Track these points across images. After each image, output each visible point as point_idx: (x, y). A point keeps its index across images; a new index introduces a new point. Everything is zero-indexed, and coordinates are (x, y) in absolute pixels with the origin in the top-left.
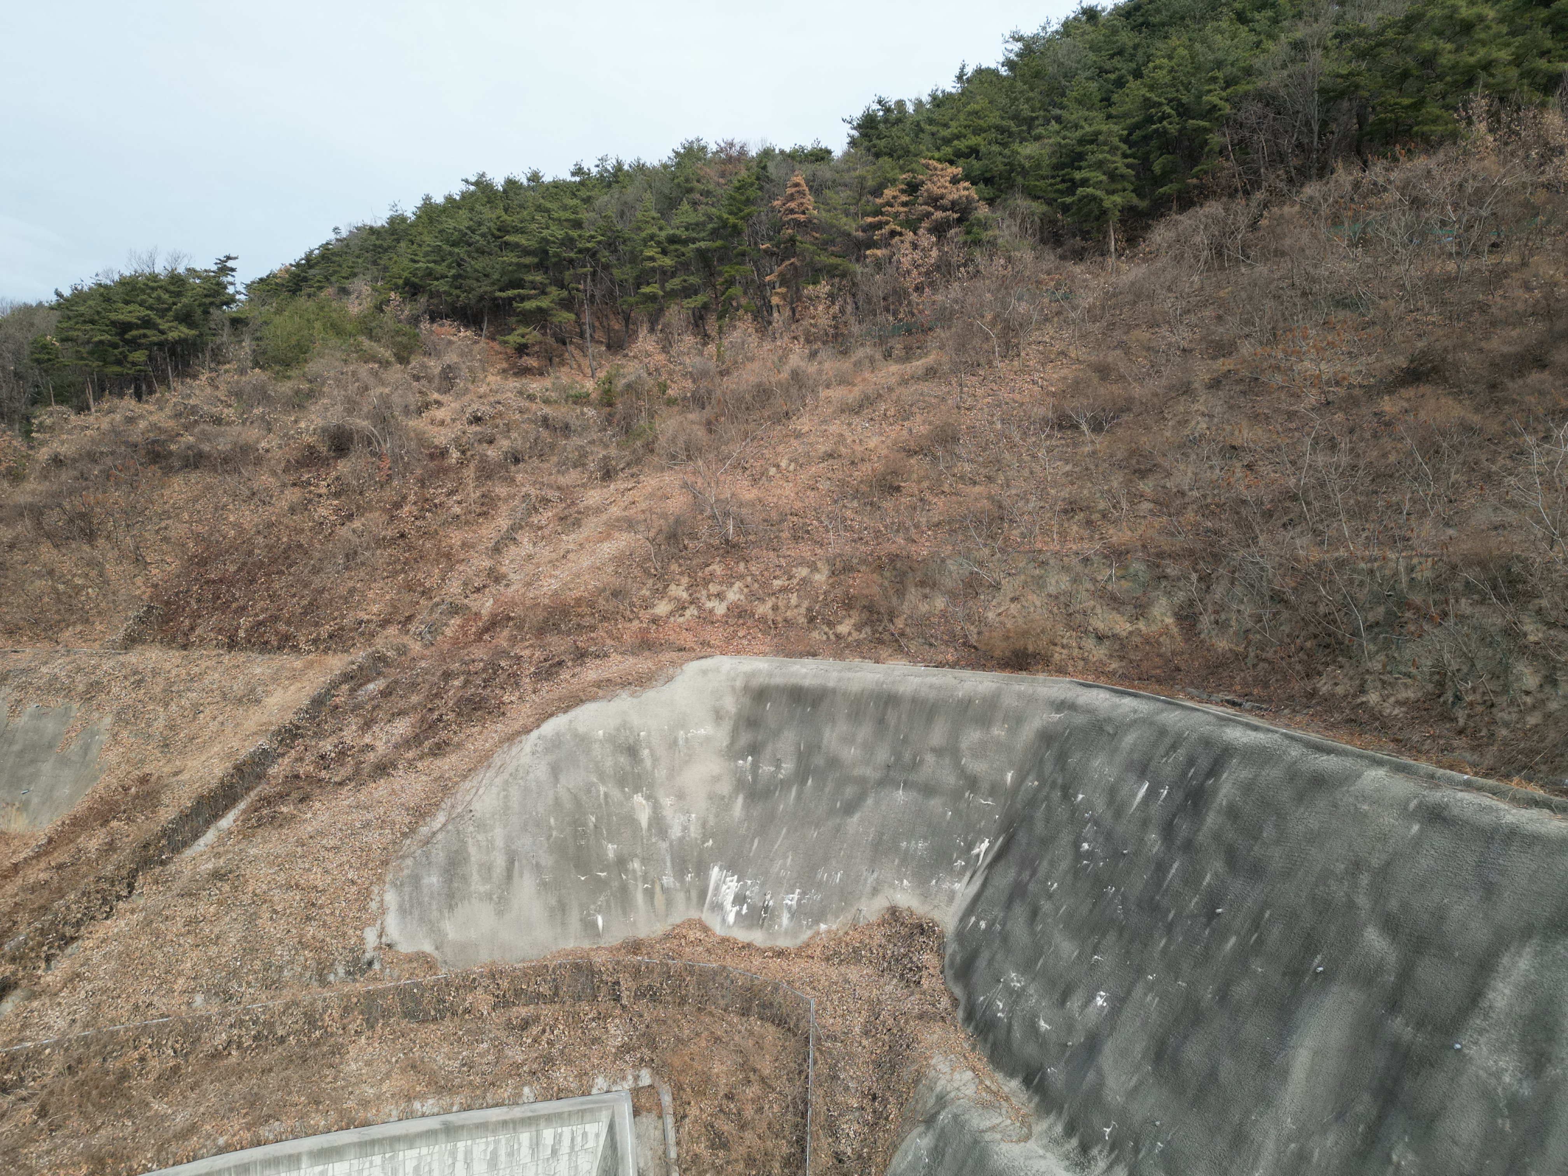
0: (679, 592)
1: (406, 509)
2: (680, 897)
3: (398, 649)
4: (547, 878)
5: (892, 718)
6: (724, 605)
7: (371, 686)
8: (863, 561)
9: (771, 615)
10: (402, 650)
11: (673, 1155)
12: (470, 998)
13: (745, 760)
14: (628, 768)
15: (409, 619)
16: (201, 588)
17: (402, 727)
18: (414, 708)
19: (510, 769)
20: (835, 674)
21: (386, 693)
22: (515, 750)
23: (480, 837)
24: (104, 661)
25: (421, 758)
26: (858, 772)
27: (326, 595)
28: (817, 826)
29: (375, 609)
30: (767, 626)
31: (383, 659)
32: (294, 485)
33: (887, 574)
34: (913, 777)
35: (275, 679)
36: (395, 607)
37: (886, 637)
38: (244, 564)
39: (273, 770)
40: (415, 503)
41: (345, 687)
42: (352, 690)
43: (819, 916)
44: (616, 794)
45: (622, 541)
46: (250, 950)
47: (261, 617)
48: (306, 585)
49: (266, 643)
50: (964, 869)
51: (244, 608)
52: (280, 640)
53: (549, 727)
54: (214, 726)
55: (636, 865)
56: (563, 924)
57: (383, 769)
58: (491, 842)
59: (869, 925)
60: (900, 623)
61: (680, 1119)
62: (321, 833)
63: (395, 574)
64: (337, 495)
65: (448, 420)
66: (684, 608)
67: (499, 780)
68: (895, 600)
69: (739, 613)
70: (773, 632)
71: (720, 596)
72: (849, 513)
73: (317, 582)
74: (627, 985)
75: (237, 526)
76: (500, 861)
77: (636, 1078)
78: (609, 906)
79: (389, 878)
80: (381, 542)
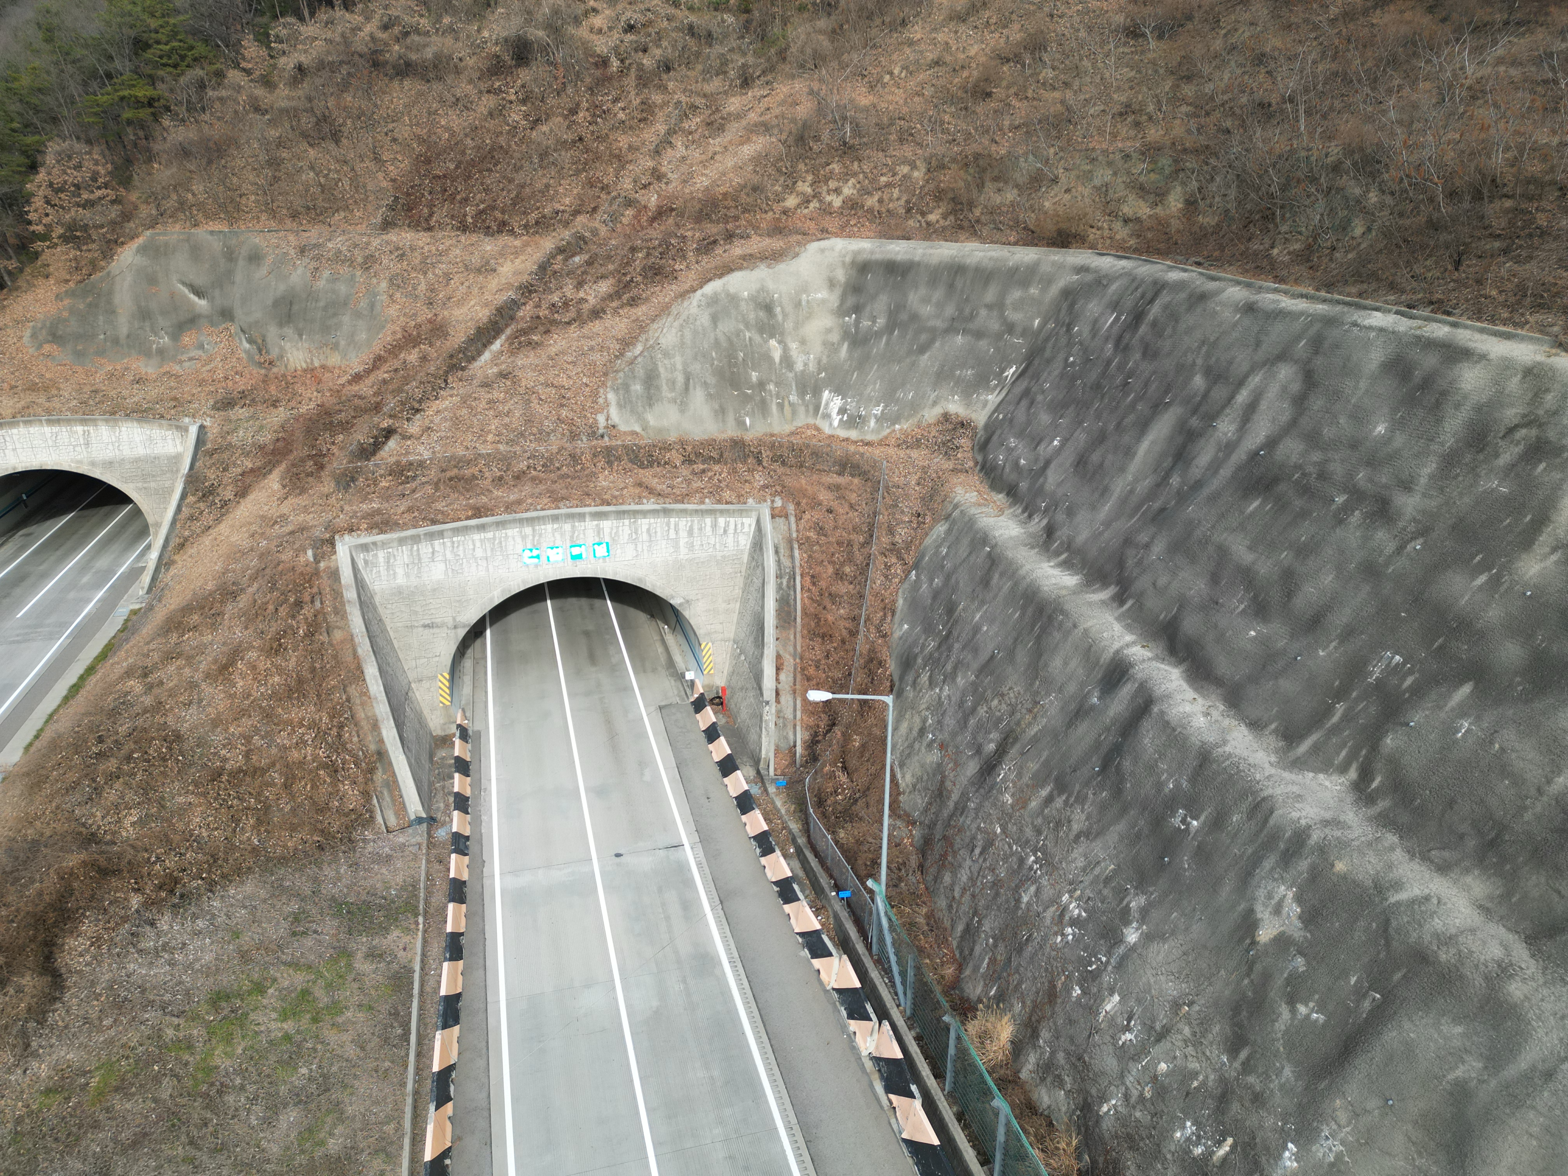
0: (805, 187)
1: (581, 115)
2: (802, 409)
3: (592, 232)
4: (712, 391)
5: (959, 284)
6: (840, 198)
7: (577, 259)
8: (954, 160)
9: (877, 207)
10: (595, 232)
11: (794, 535)
12: (668, 455)
13: (850, 317)
14: (766, 320)
15: (595, 209)
16: (430, 182)
17: (605, 287)
18: (612, 273)
19: (684, 317)
20: (920, 251)
21: (590, 263)
22: (686, 303)
23: (666, 362)
24: (372, 239)
25: (622, 307)
26: (931, 323)
27: (527, 190)
28: (899, 362)
29: (567, 201)
30: (873, 215)
31: (582, 238)
32: (489, 92)
33: (971, 171)
34: (971, 326)
35: (502, 254)
36: (582, 200)
37: (966, 224)
38: (460, 162)
39: (521, 314)
40: (587, 110)
41: (560, 258)
42: (566, 260)
43: (896, 420)
44: (757, 338)
45: (759, 144)
46: (529, 421)
47: (482, 206)
48: (511, 181)
49: (489, 227)
50: (996, 386)
51: (466, 199)
52: (499, 225)
53: (710, 288)
54: (463, 289)
55: (771, 387)
56: (724, 421)
57: (597, 314)
58: (674, 365)
59: (929, 425)
60: (977, 212)
61: (799, 519)
62: (563, 353)
63: (578, 172)
64: (524, 102)
65: (605, 29)
66: (808, 202)
67: (676, 324)
68: (975, 193)
69: (852, 206)
70: (878, 221)
71: (837, 191)
72: (947, 118)
73: (519, 178)
74: (766, 454)
75: (447, 129)
76: (680, 379)
77: (773, 502)
78: (753, 411)
79: (609, 384)
80: (563, 145)
